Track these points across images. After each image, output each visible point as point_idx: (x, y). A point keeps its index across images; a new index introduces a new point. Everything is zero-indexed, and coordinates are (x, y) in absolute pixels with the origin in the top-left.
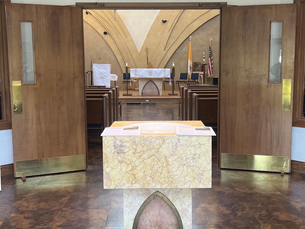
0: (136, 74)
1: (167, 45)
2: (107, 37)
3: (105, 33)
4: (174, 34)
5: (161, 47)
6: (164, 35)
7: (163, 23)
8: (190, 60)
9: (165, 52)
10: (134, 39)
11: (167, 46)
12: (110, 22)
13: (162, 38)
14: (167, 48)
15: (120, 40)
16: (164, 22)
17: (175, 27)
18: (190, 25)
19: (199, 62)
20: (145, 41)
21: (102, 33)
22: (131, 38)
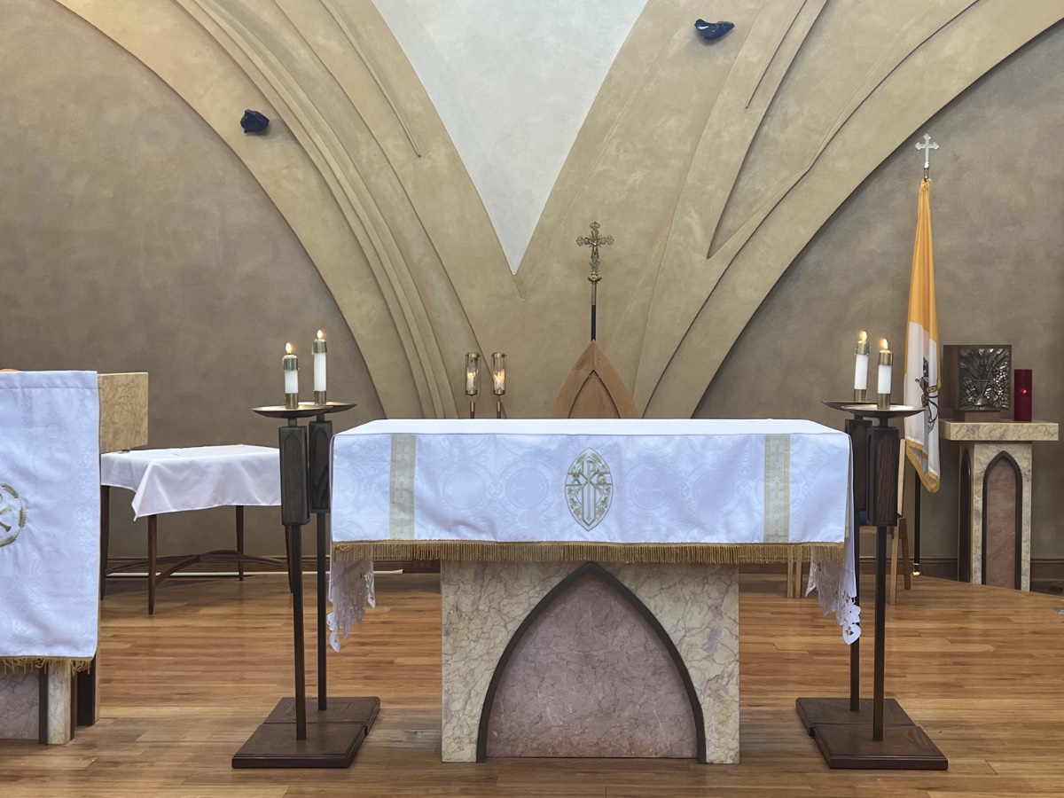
0: (403, 500)
1: (731, 210)
2: (264, 156)
3: (255, 124)
4: (785, 124)
5: (688, 231)
6: (707, 133)
7: (701, 47)
8: (926, 327)
9: (717, 266)
10: (473, 171)
11: (729, 223)
12: (289, 38)
13: (692, 155)
14: (731, 233)
15: (364, 178)
16: (713, 33)
17: (798, 76)
18: (918, 59)
19: (996, 347)
20: (561, 181)
21: (227, 122)
22: (455, 159)
